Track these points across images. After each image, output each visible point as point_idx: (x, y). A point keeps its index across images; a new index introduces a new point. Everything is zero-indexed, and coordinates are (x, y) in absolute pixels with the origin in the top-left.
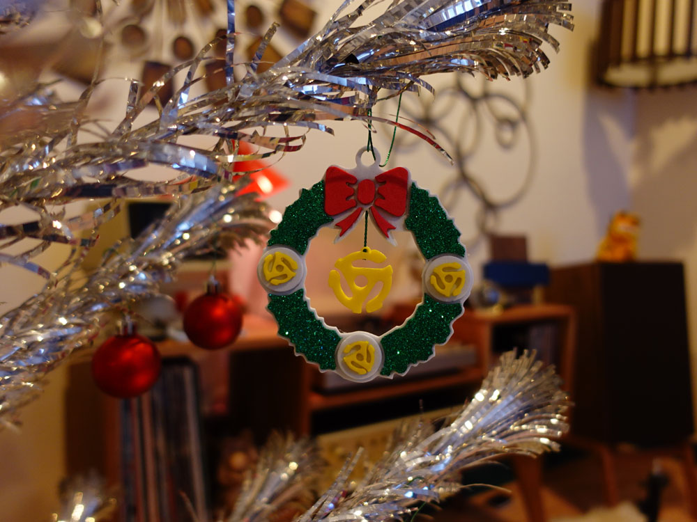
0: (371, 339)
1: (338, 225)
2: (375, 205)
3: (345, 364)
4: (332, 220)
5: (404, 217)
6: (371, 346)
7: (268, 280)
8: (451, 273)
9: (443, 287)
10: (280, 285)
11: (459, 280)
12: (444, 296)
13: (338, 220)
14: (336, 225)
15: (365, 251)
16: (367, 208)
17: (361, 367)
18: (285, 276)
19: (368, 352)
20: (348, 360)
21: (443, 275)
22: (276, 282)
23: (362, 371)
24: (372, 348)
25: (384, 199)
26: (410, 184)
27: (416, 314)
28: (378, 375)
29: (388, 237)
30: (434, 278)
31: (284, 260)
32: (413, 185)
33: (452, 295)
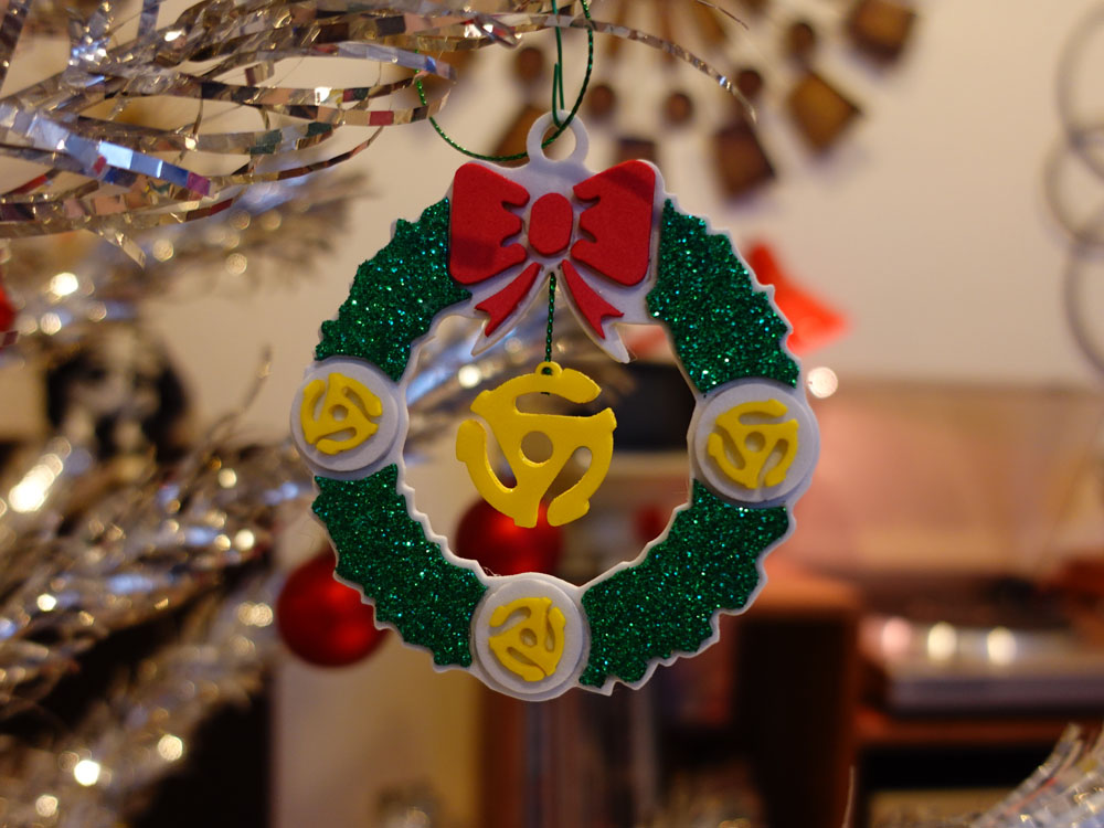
0: (557, 594)
1: (482, 309)
2: (574, 258)
3: (492, 652)
4: (469, 296)
5: (647, 286)
6: (556, 610)
7: (311, 441)
8: (763, 428)
9: (741, 464)
10: (342, 453)
11: (782, 445)
12: (741, 487)
13: (482, 295)
14: (479, 308)
15: (547, 371)
16: (552, 265)
17: (531, 663)
18: (352, 431)
19: (549, 626)
20: (500, 643)
21: (739, 432)
22: (329, 446)
23: (533, 674)
24: (558, 616)
25: (594, 240)
26: (659, 203)
27: (671, 533)
28: (574, 683)
29: (603, 337)
30: (717, 440)
31: (350, 393)
32: (668, 203)
33: (764, 485)
